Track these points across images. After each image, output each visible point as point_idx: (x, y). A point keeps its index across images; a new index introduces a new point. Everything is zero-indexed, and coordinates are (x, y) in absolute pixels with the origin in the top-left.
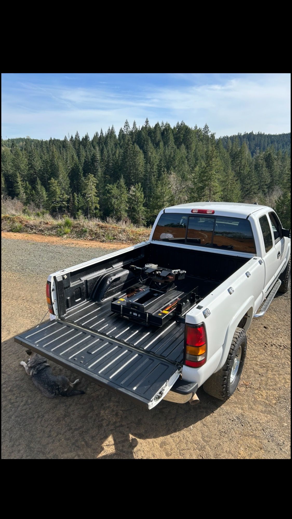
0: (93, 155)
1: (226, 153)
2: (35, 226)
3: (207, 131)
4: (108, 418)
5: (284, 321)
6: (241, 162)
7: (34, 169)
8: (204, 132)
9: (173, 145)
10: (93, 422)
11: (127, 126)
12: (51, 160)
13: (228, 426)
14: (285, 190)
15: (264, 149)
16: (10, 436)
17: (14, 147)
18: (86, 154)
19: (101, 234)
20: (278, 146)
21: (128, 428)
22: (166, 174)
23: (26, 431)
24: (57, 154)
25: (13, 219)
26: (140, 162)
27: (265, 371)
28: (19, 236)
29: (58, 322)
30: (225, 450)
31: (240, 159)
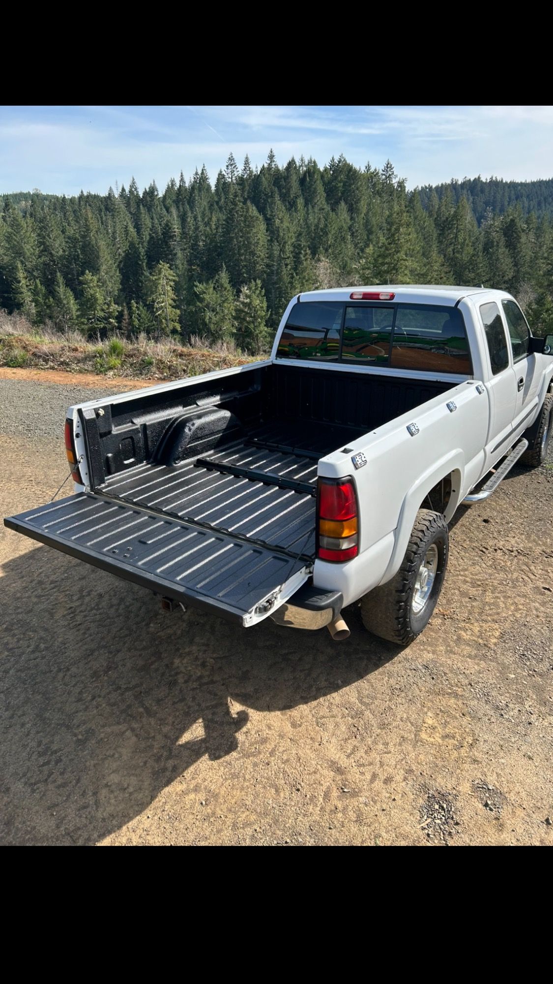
0: (167, 225)
1: (427, 218)
2: (52, 355)
3: (390, 175)
4: (187, 671)
5: (521, 510)
6: (456, 237)
7: (51, 253)
8: (384, 177)
9: (323, 205)
10: (159, 678)
11: (231, 165)
12: (84, 237)
13: (406, 680)
14: (541, 291)
15: (502, 210)
16: (6, 701)
17: (9, 209)
18: (153, 223)
19: (179, 368)
20: (529, 206)
21: (223, 685)
22: (309, 260)
23: (37, 693)
24: (94, 224)
25: (9, 342)
26: (259, 239)
27: (481, 592)
28: (23, 373)
29: (89, 497)
30: (399, 716)
31: (455, 231)
